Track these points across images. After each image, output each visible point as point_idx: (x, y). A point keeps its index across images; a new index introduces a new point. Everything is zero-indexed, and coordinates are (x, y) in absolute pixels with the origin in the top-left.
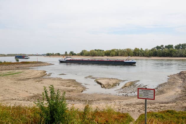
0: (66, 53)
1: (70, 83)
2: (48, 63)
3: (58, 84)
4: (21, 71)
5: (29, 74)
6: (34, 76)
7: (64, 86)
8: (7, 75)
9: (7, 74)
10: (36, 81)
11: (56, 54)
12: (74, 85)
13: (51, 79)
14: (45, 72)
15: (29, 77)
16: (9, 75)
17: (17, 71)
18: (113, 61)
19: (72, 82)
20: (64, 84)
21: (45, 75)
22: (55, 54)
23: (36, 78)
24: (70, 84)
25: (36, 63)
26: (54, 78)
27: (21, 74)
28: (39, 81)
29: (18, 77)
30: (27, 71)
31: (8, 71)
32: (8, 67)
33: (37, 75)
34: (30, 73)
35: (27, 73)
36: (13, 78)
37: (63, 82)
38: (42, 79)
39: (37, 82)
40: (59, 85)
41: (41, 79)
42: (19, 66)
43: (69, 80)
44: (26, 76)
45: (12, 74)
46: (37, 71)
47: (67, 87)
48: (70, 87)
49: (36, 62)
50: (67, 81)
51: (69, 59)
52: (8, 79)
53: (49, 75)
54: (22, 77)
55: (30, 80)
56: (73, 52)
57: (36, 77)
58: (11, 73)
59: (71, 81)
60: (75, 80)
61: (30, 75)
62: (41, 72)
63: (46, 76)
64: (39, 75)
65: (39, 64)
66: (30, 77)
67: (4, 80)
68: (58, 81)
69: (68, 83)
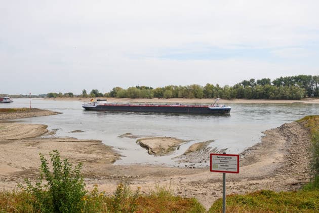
0: (84, 92)
1: (92, 146)
2: (50, 111)
3: (70, 149)
5: (14, 131)
6: (24, 135)
7: (80, 152)
10: (28, 144)
11: (65, 94)
12: (99, 151)
13: (57, 140)
14: (46, 127)
15: (14, 138)
18: (187, 107)
19: (95, 146)
20: (81, 149)
21: (46, 132)
22: (63, 94)
24: (92, 148)
25: (28, 112)
26: (61, 139)
28: (33, 145)
30: (9, 126)
33: (29, 134)
34: (16, 130)
35: (10, 128)
37: (79, 146)
38: (40, 140)
39: (29, 146)
40: (71, 151)
41: (37, 141)
43: (91, 141)
44: (9, 136)
46: (29, 126)
47: (86, 155)
48: (91, 154)
49: (27, 109)
50: (87, 143)
51: (103, 104)
53: (53, 133)
55: (16, 143)
56: (97, 90)
57: (28, 137)
59: (94, 143)
60: (101, 142)
61: (18, 134)
62: (37, 127)
63: (47, 135)
64: (33, 133)
65: (33, 113)
66: (16, 138)
68: (69, 143)
69: (88, 147)
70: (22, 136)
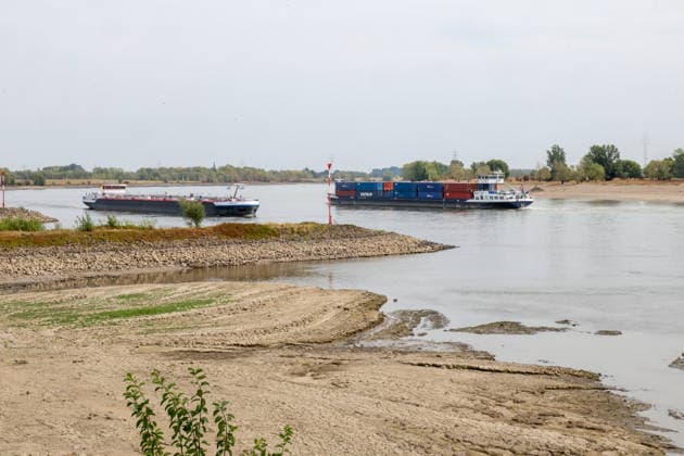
0: (556, 156)
1: (550, 396)
2: (403, 238)
3: (453, 398)
4: (209, 287)
5: (260, 311)
6: (292, 330)
7: (492, 415)
8: (113, 315)
9: (119, 308)
10: (300, 368)
11: (474, 166)
12: (576, 418)
13: (409, 358)
14: (378, 301)
15: (255, 340)
16: (127, 314)
17: (182, 290)
19: (561, 394)
20: (499, 401)
21: (374, 324)
22: (467, 166)
23: (302, 346)
24: (549, 402)
25: (321, 239)
26: (430, 354)
27: (207, 310)
28: (317, 372)
29: (180, 334)
30: (247, 292)
31: (127, 290)
32: (127, 258)
33: (309, 326)
34: (265, 310)
35: (247, 303)
36: (151, 338)
37: (492, 388)
38: (346, 355)
39: (302, 375)
40: (455, 408)
41: (334, 357)
42: (199, 251)
43: (548, 373)
44: (239, 329)
45: (148, 312)
46: (316, 297)
47: (516, 428)
48: (538, 431)
49: (317, 228)
50: (529, 381)
52: (121, 341)
53: (399, 331)
54: (207, 334)
55: (257, 359)
56: (613, 149)
57: (306, 337)
58: (146, 304)
59: (561, 384)
60: (594, 377)
61: (265, 324)
62: (343, 300)
63: (379, 337)
64: (326, 323)
65: (338, 245)
66: (264, 339)
67: (90, 349)
68: (456, 374)
69: (530, 399)
70: (281, 336)
